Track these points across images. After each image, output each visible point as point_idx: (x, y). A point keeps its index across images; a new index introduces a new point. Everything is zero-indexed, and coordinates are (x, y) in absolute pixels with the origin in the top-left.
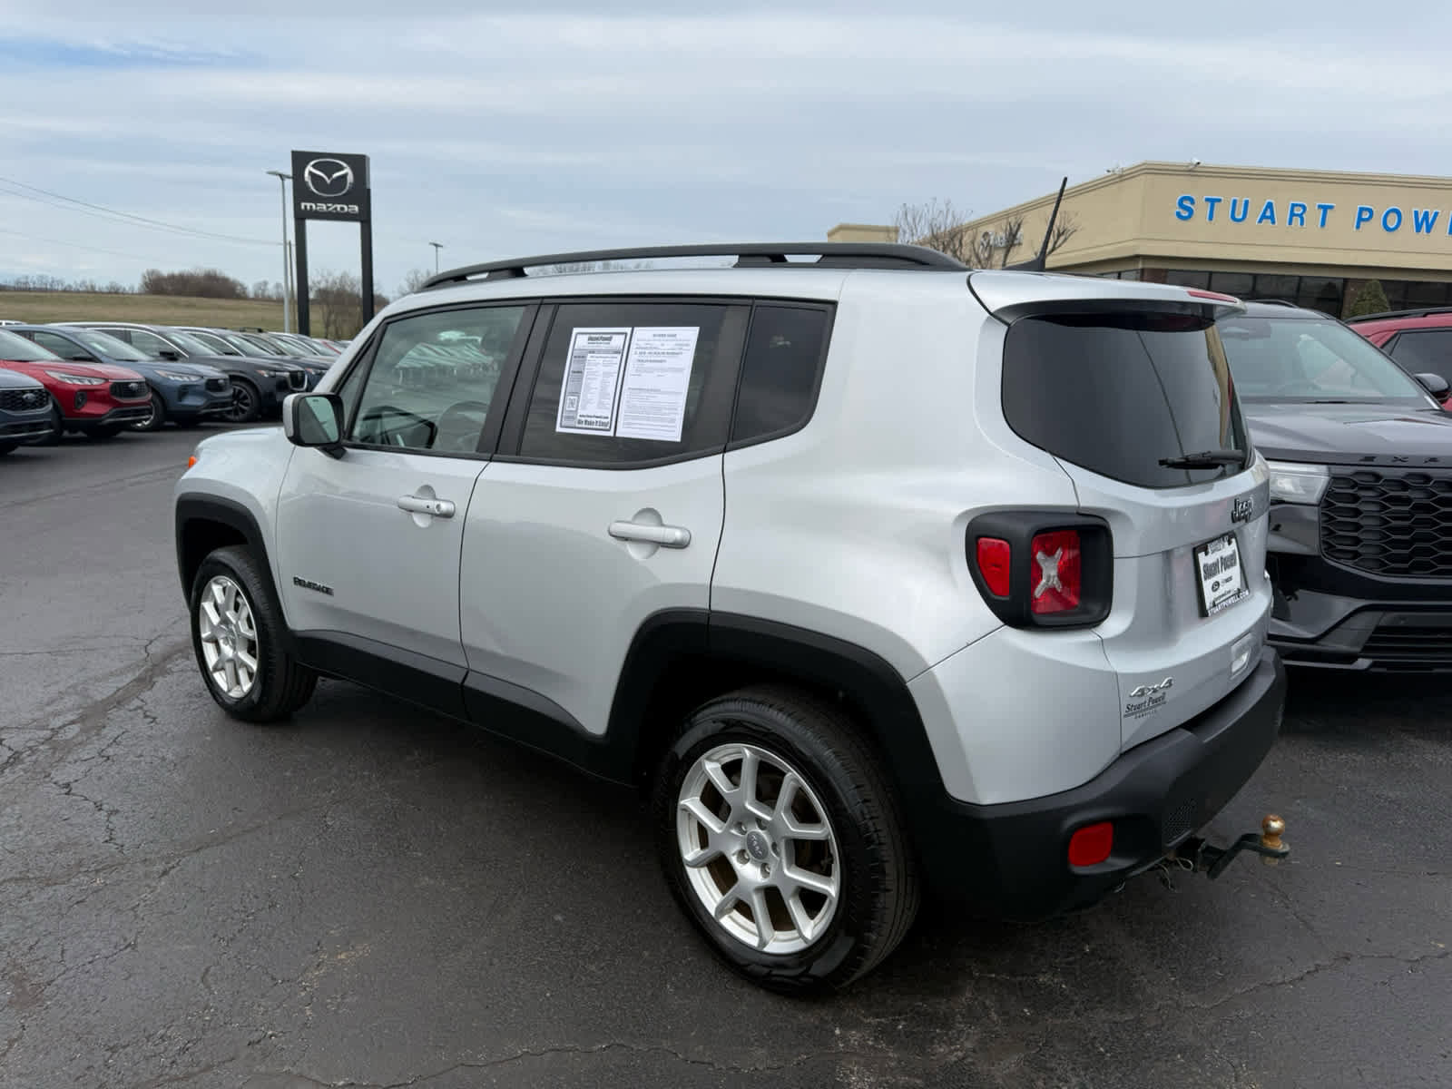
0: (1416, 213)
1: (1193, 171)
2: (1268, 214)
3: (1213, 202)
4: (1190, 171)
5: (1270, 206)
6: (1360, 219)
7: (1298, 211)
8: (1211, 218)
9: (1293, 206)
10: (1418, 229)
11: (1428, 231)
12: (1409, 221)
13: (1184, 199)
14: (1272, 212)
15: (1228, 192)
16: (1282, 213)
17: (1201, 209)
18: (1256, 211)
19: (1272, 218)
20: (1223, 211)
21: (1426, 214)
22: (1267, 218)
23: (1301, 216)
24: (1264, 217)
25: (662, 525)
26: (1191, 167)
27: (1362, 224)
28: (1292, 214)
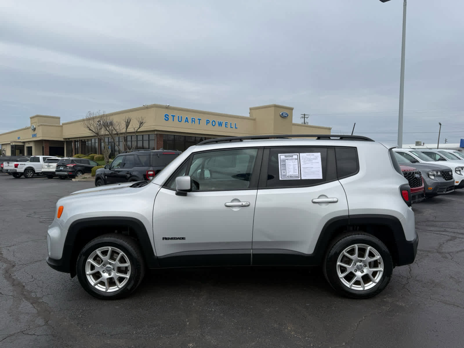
0: (218, 122)
1: (168, 108)
2: (187, 120)
3: (173, 116)
4: (167, 107)
5: (187, 118)
6: (207, 123)
7: (193, 120)
8: (173, 120)
9: (192, 118)
10: (219, 126)
11: (221, 125)
12: (217, 124)
13: (166, 115)
14: (187, 119)
15: (176, 114)
16: (190, 120)
17: (171, 118)
18: (184, 119)
19: (188, 121)
20: (176, 119)
21: (220, 122)
22: (187, 121)
23: (194, 121)
24: (186, 121)
25: (328, 198)
26: (167, 106)
27: (208, 124)
28: (192, 121)
